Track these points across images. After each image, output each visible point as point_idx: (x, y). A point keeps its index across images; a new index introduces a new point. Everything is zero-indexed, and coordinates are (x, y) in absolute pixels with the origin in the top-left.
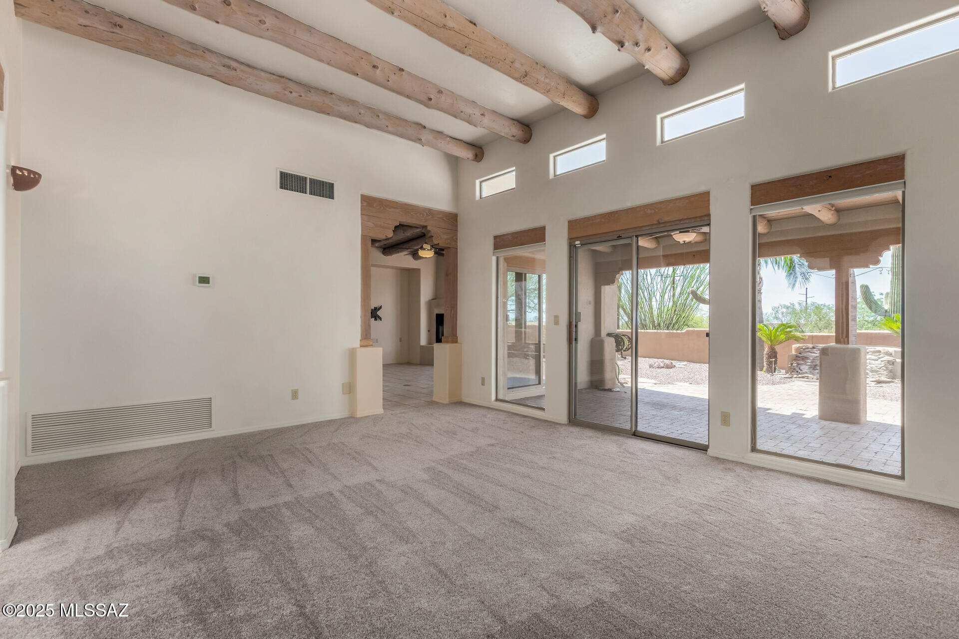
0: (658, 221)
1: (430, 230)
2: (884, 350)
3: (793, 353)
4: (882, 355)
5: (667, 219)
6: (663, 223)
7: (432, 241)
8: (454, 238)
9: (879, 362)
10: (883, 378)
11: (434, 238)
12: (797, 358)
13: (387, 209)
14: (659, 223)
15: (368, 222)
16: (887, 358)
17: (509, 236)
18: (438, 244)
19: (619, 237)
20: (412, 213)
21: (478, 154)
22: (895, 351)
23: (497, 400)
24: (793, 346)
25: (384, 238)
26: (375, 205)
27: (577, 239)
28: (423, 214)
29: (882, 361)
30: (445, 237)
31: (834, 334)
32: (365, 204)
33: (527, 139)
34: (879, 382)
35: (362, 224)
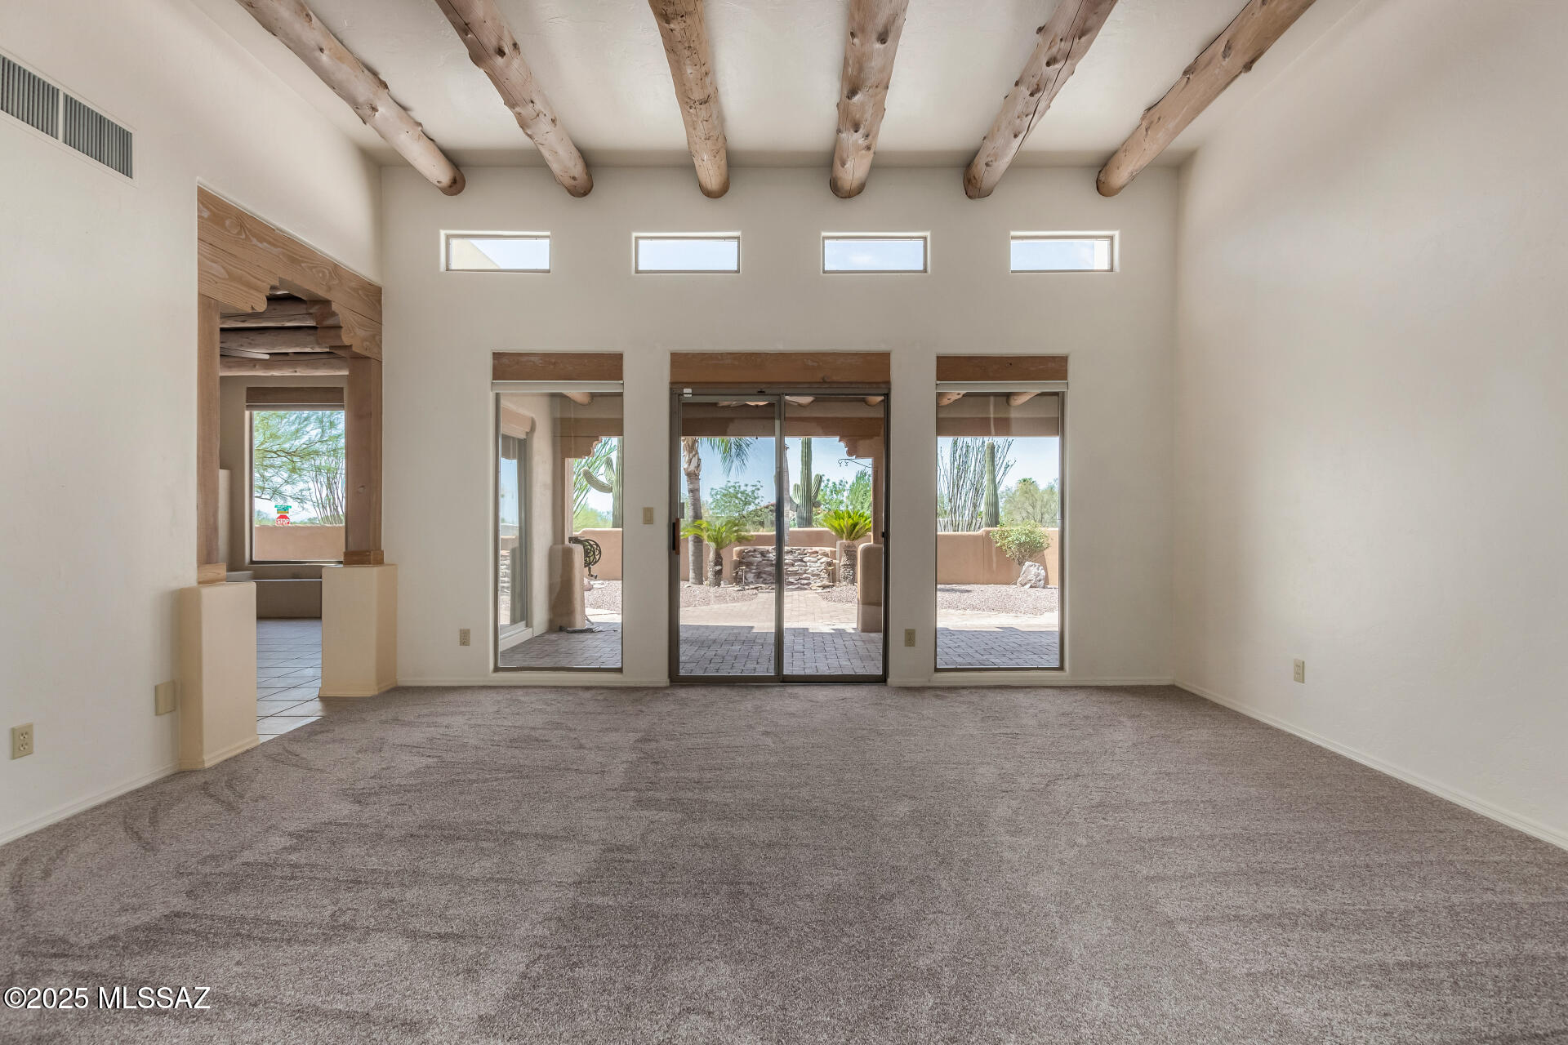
0: (823, 379)
1: (337, 311)
2: (821, 550)
3: (735, 558)
4: (820, 557)
5: (835, 378)
6: (829, 382)
7: (339, 337)
8: (377, 338)
9: (818, 564)
10: (827, 583)
11: (343, 330)
12: (740, 563)
13: (255, 241)
14: (825, 382)
15: (213, 261)
16: (825, 559)
17: (532, 358)
18: (351, 346)
19: (761, 392)
20: (303, 265)
21: (458, 179)
22: (831, 551)
23: (497, 669)
24: (735, 549)
25: (250, 311)
26: (227, 223)
27: (688, 384)
28: (323, 273)
29: (821, 563)
30: (361, 333)
31: (775, 533)
32: (206, 214)
33: (581, 191)
34: (824, 587)
35: (200, 263)
